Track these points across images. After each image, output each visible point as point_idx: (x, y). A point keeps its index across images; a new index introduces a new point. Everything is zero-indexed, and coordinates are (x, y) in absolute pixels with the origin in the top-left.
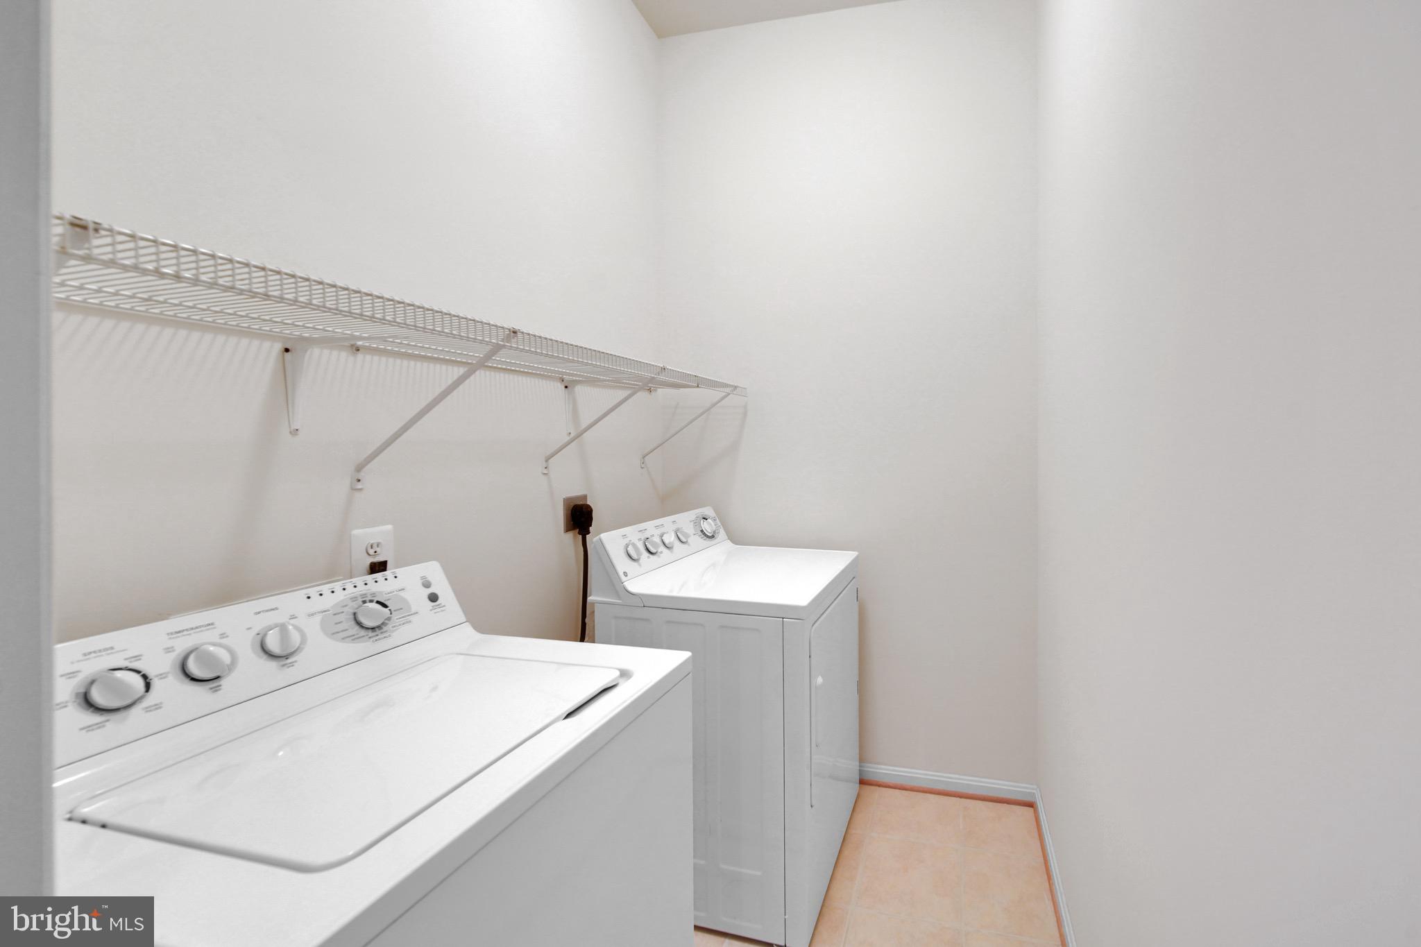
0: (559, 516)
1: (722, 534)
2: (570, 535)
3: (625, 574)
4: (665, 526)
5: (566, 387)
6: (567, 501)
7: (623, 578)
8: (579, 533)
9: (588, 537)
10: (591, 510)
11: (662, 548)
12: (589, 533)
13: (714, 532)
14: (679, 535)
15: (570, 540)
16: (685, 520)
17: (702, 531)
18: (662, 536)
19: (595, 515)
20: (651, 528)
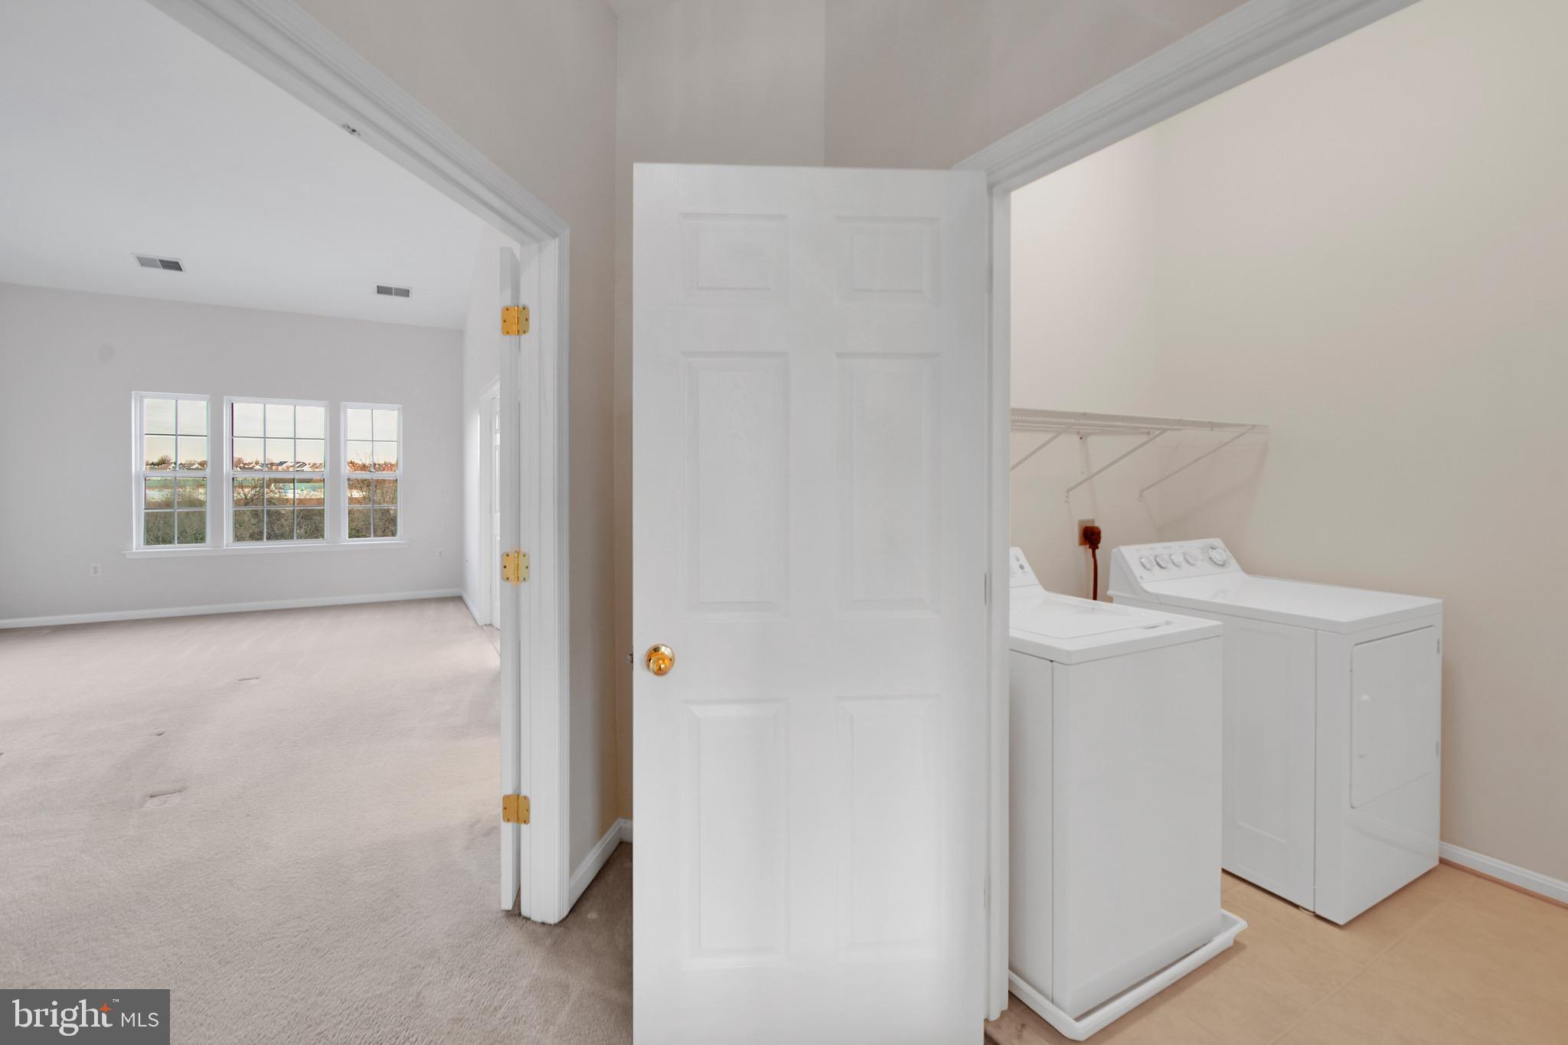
0: (1075, 535)
1: (1234, 563)
2: (1082, 548)
3: (1142, 578)
4: (1175, 549)
5: (1081, 438)
6: (1080, 522)
7: (1140, 580)
8: (1090, 547)
9: (1097, 551)
10: (1099, 533)
11: (1171, 565)
12: (1097, 548)
13: (1225, 561)
14: (1187, 557)
15: (1085, 552)
16: (1193, 546)
17: (1210, 559)
18: (1170, 556)
19: (1102, 535)
20: (1159, 548)
